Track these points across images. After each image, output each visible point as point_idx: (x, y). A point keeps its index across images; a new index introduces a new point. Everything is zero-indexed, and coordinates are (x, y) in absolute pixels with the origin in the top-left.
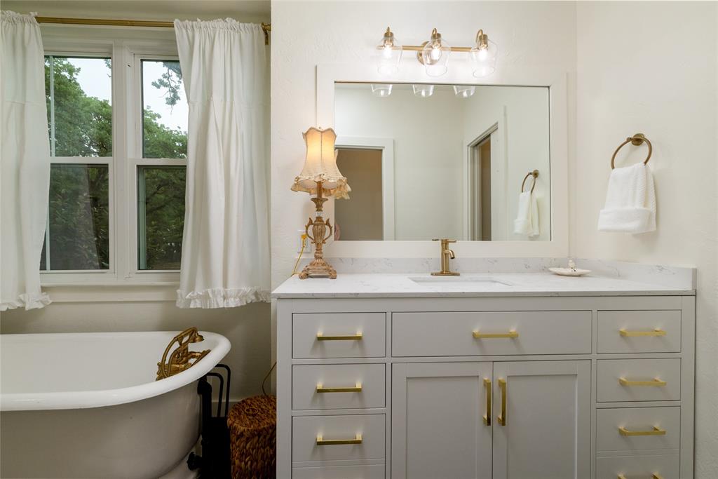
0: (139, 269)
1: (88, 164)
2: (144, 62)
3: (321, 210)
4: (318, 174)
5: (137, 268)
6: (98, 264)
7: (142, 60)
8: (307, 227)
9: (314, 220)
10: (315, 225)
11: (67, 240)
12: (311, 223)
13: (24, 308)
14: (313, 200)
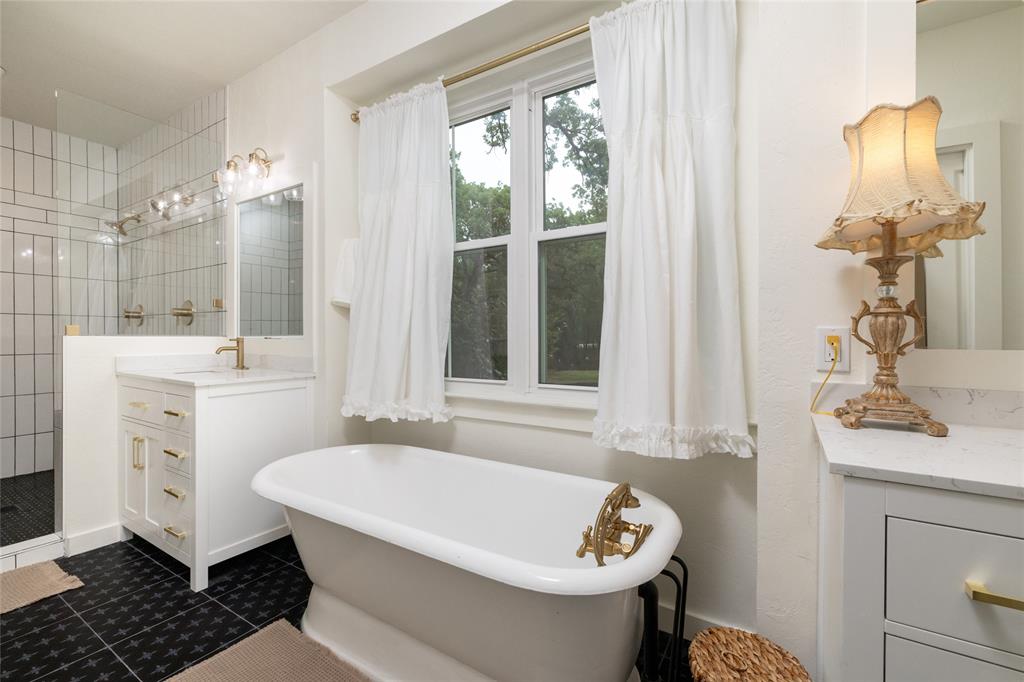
0: (540, 382)
1: (485, 248)
2: (546, 100)
3: (894, 284)
4: (904, 202)
5: (537, 381)
6: (491, 372)
7: (544, 98)
8: (856, 321)
9: (873, 304)
10: (876, 315)
11: (464, 342)
12: (866, 311)
13: (431, 419)
14: (872, 262)
